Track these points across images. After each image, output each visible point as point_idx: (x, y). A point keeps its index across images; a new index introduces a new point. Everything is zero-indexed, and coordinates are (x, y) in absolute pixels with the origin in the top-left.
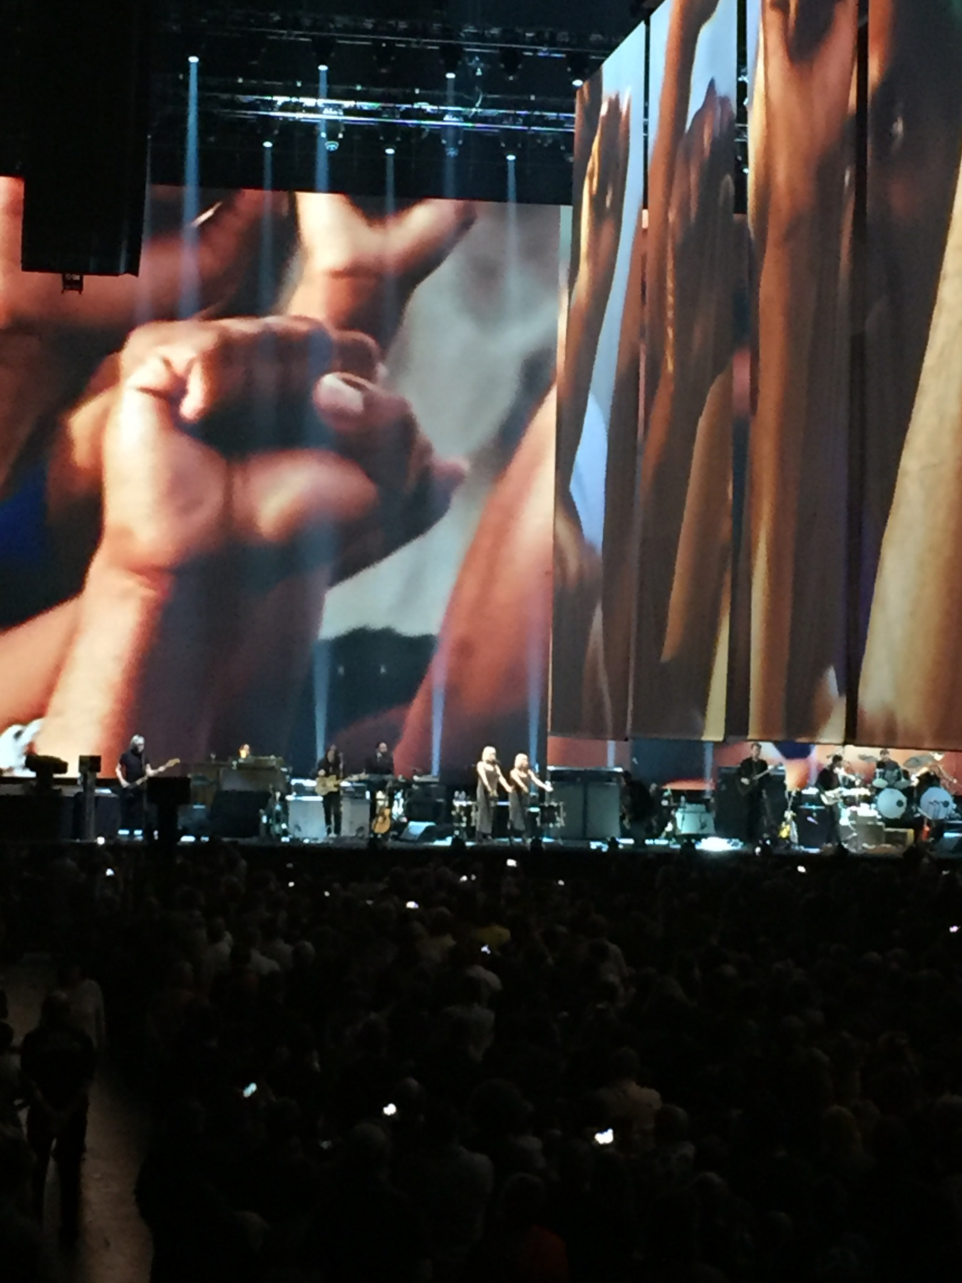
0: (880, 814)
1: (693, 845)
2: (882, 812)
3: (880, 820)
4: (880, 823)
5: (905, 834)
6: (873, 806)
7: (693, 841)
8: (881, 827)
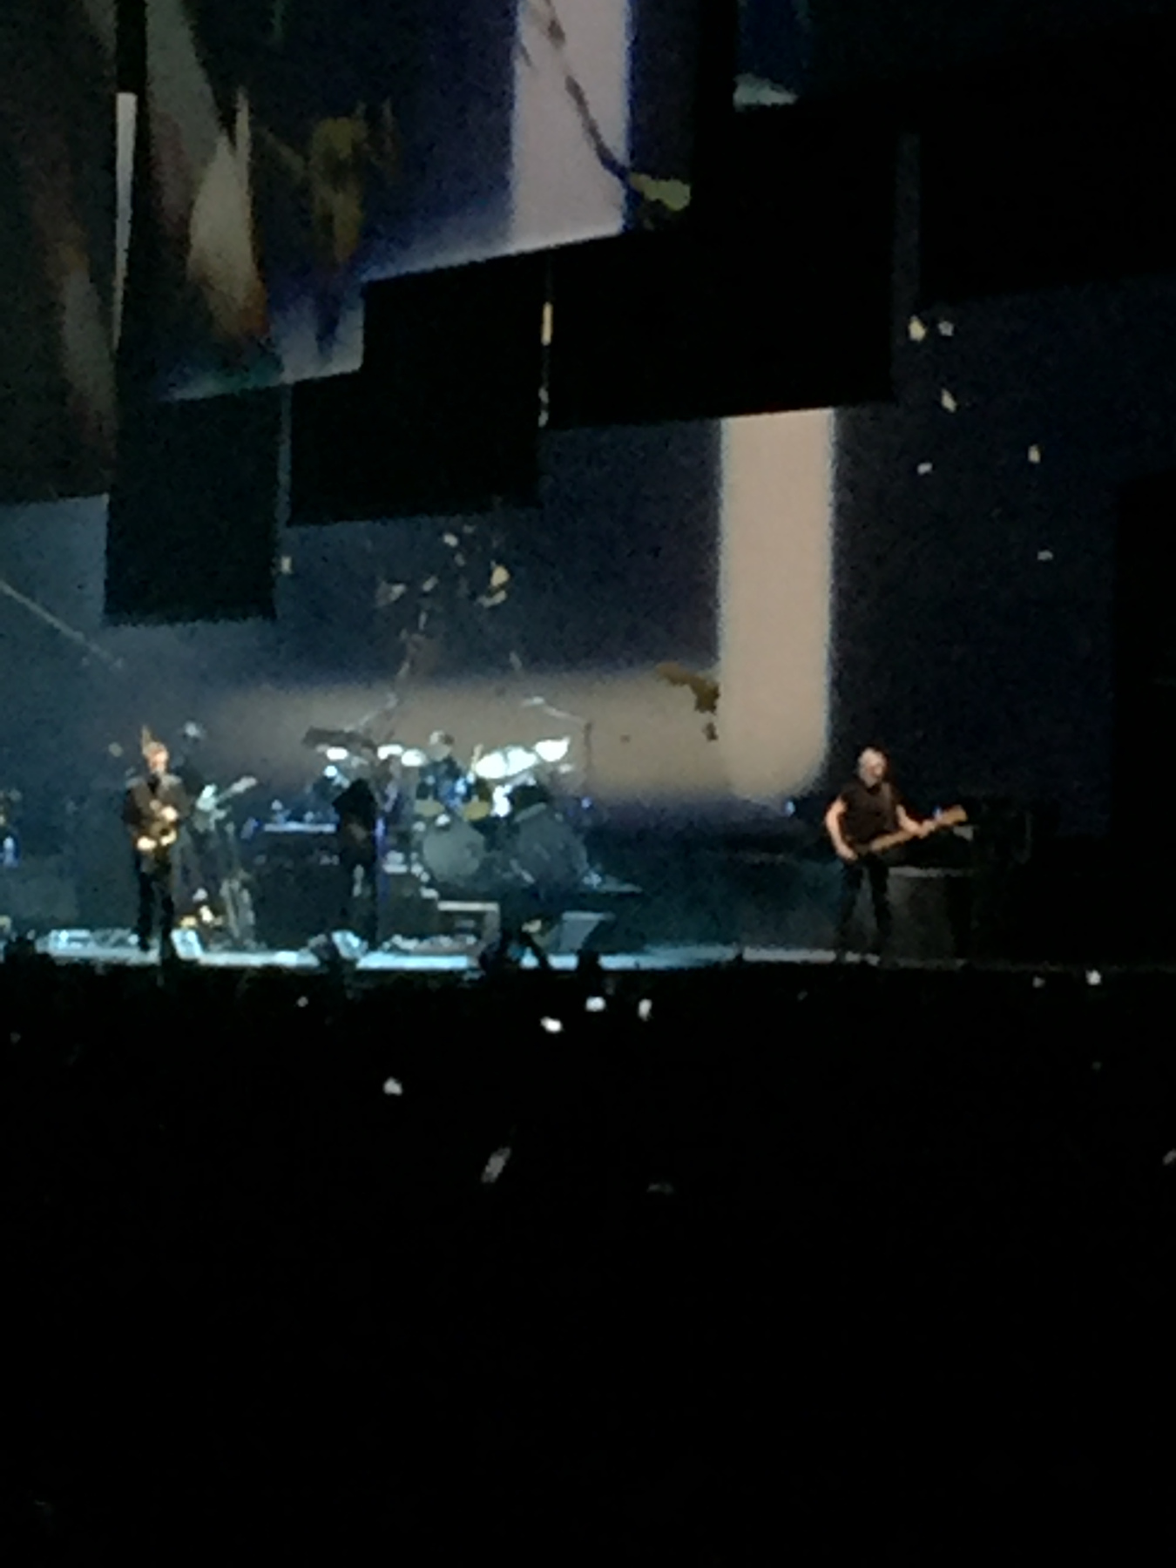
0: (428, 870)
1: (31, 943)
2: (433, 865)
3: (429, 885)
4: (430, 893)
5: (478, 916)
6: (414, 856)
7: (30, 936)
8: (430, 901)
